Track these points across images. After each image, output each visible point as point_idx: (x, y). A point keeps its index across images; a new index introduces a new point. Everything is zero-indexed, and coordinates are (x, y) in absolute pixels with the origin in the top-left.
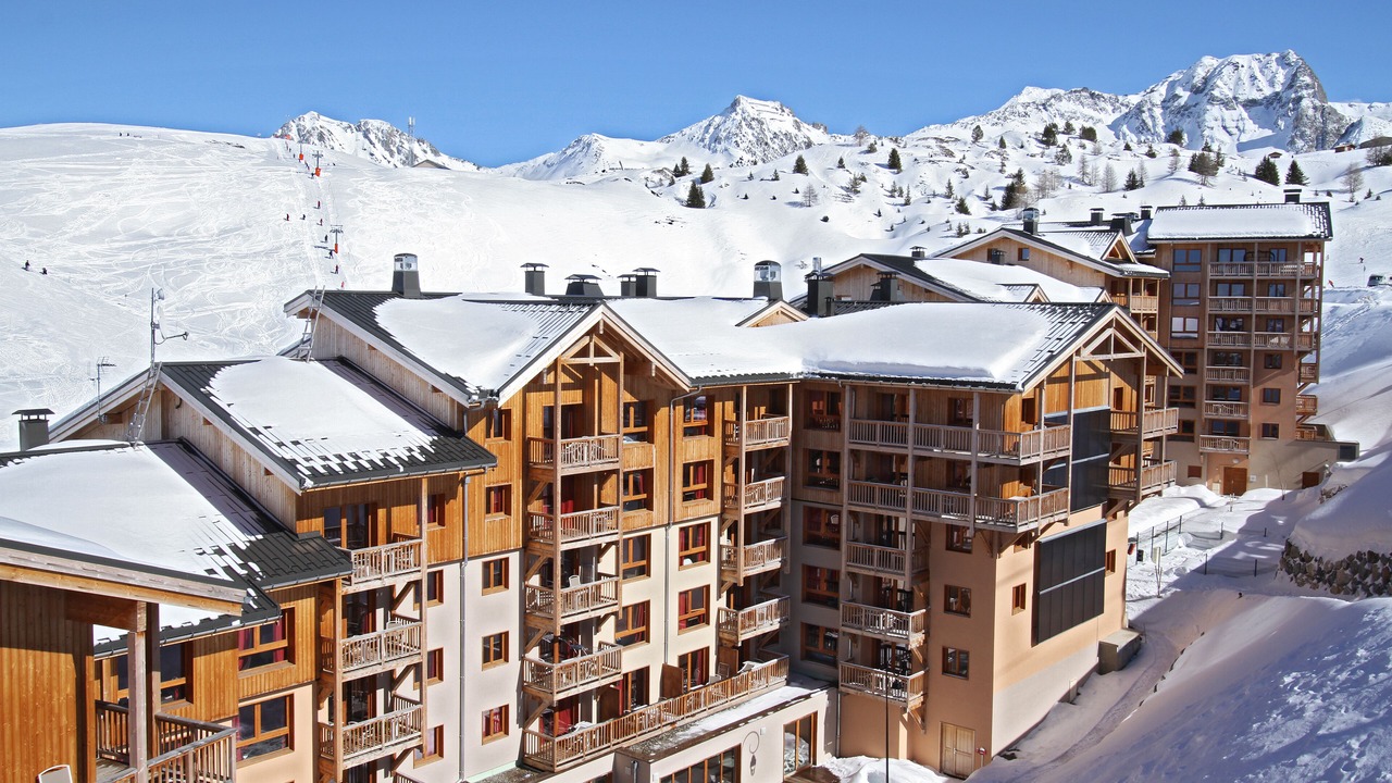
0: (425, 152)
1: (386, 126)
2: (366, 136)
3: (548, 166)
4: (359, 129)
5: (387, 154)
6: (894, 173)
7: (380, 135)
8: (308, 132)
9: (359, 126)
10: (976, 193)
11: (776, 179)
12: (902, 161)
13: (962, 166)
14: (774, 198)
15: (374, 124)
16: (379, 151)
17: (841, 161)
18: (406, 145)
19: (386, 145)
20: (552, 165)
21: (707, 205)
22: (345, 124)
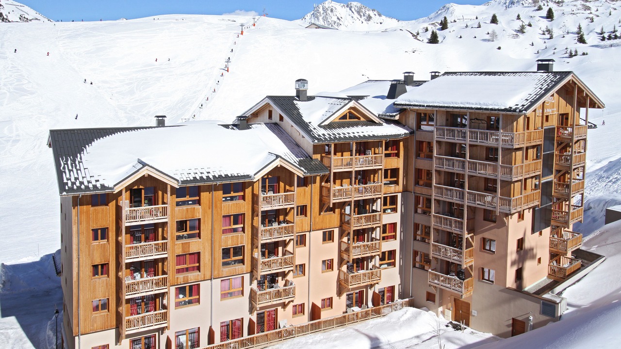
0: (375, 15)
1: (359, 5)
2: (350, 9)
3: (430, 19)
4: (347, 7)
5: (359, 17)
6: (549, 21)
7: (356, 8)
8: (327, 9)
9: (348, 5)
10: (596, 31)
11: (479, 27)
12: (555, 14)
13: (591, 16)
14: (475, 37)
15: (354, 4)
16: (356, 15)
17: (518, 16)
18: (367, 13)
19: (359, 12)
20: (431, 18)
21: (440, 41)
22: (342, 4)
